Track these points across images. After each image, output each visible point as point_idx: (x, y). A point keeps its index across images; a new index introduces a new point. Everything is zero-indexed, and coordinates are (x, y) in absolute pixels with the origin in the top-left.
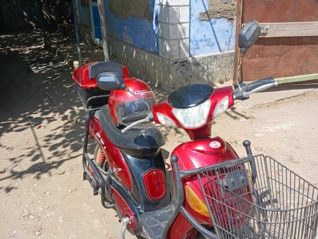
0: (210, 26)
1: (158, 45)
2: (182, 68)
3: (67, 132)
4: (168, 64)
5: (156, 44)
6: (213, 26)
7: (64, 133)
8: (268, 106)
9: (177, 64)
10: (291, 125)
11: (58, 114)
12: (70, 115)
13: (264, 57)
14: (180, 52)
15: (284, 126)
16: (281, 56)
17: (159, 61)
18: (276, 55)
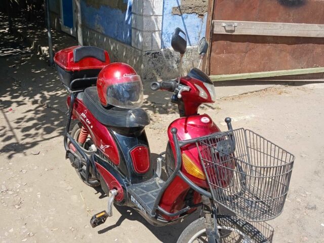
0: (182, 21)
1: (130, 35)
2: (154, 59)
3: (38, 116)
4: (140, 54)
5: (128, 35)
6: (185, 21)
7: (35, 116)
8: (233, 99)
9: (149, 56)
10: (253, 116)
11: (27, 98)
12: (41, 99)
13: (230, 53)
14: (152, 44)
15: (247, 117)
16: (246, 53)
17: (131, 52)
18: (243, 52)
